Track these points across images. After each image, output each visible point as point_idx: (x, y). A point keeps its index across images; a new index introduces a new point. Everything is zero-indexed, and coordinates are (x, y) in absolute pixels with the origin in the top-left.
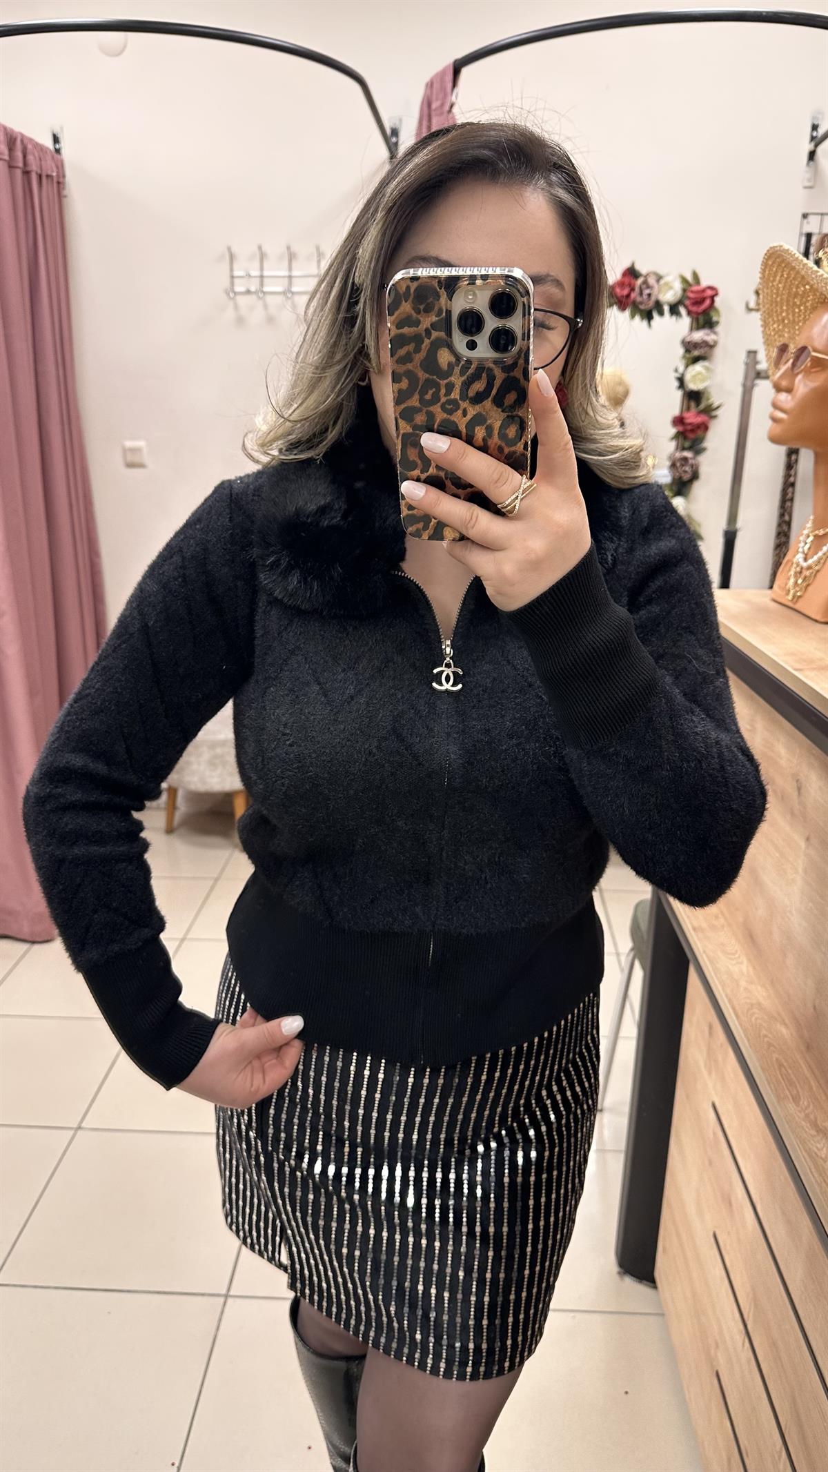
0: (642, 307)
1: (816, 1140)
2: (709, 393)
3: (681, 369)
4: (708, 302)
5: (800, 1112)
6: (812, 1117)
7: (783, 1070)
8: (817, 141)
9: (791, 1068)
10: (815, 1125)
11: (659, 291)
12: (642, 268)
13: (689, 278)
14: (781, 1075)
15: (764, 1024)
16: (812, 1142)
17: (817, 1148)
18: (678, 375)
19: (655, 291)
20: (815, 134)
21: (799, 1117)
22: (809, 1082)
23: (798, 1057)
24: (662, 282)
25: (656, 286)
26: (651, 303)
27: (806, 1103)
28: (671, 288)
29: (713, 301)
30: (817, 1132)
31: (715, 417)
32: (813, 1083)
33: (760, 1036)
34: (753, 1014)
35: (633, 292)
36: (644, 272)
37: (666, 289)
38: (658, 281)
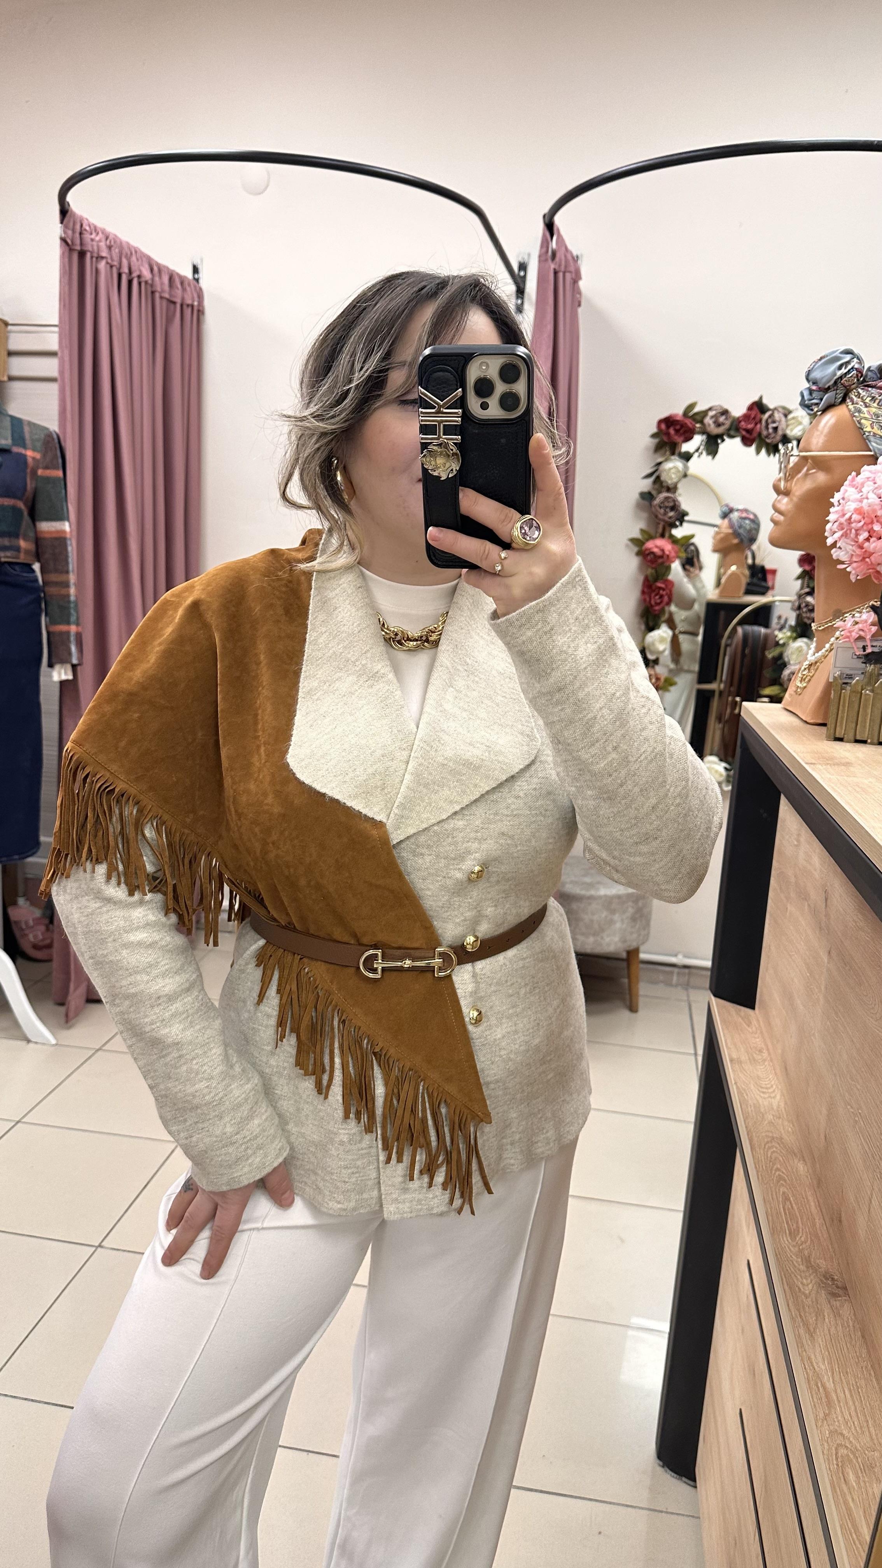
0: (768, 441)
1: (803, 1275)
5: (794, 1246)
6: (806, 1253)
7: (788, 1203)
9: (797, 1204)
10: (807, 1261)
11: (787, 426)
12: (767, 402)
14: (784, 1210)
15: (781, 1159)
16: (799, 1277)
17: (802, 1283)
19: (782, 426)
21: (790, 1250)
22: (815, 1219)
23: (809, 1194)
24: (790, 417)
25: (783, 419)
26: (778, 438)
27: (803, 1239)
28: (800, 423)
30: (808, 1267)
32: (817, 1221)
33: (771, 1170)
34: (769, 1148)
35: (758, 426)
36: (771, 406)
37: (791, 424)
38: (786, 416)
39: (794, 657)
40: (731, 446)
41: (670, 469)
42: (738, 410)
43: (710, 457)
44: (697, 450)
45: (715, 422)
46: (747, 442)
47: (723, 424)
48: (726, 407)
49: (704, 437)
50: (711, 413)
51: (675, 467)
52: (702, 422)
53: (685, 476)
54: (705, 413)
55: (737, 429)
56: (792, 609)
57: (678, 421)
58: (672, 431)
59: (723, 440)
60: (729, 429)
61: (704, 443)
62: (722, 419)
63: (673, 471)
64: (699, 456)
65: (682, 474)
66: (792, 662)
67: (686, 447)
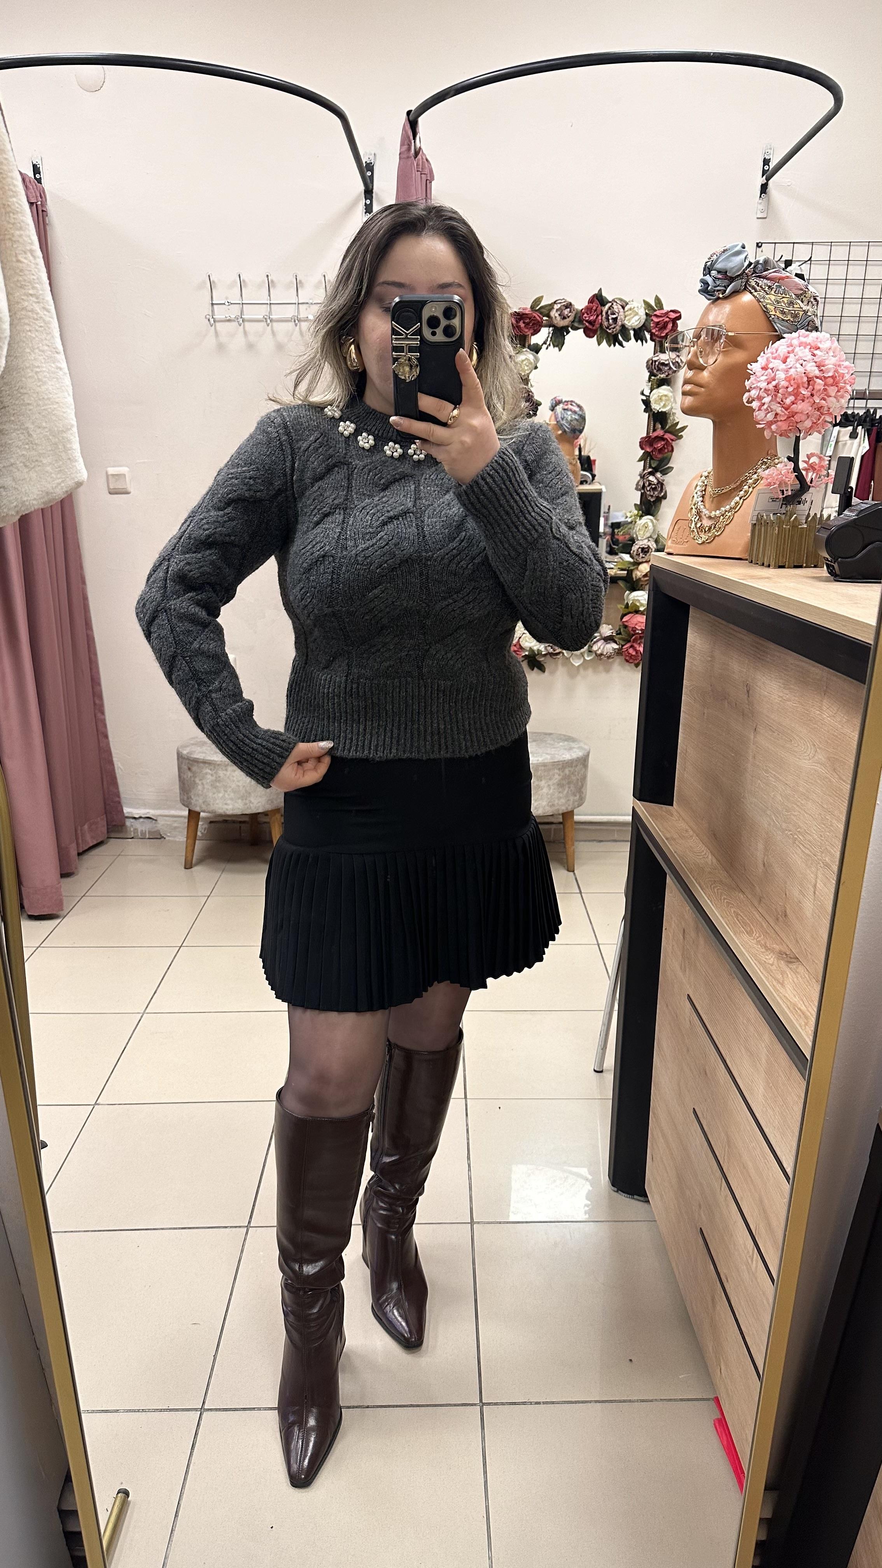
0: (609, 331)
1: (767, 955)
2: (674, 414)
3: (647, 392)
4: (670, 325)
5: (755, 941)
6: (765, 943)
8: (768, 174)
10: (765, 947)
11: (625, 317)
12: (608, 295)
13: (653, 304)
16: (764, 956)
17: (768, 959)
18: (644, 398)
19: (621, 316)
20: (766, 168)
21: (753, 943)
24: (626, 309)
25: (622, 310)
26: (618, 328)
27: (760, 936)
28: (637, 314)
29: (675, 325)
30: (769, 951)
31: (681, 437)
33: (721, 899)
34: (718, 888)
35: (600, 317)
36: (610, 300)
37: (631, 314)
38: (623, 308)
39: (642, 533)
40: (576, 337)
41: (523, 361)
42: (580, 304)
43: (557, 349)
44: (545, 343)
45: (559, 315)
46: (589, 333)
47: (569, 317)
48: (569, 300)
49: (551, 329)
50: (556, 307)
51: (526, 359)
52: (548, 316)
53: (536, 368)
54: (551, 306)
55: (581, 321)
56: (637, 489)
57: (527, 314)
58: (522, 325)
59: (568, 332)
60: (573, 322)
61: (551, 335)
62: (566, 312)
63: (524, 363)
64: (547, 348)
65: (534, 366)
66: (639, 538)
67: (537, 339)
